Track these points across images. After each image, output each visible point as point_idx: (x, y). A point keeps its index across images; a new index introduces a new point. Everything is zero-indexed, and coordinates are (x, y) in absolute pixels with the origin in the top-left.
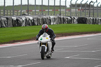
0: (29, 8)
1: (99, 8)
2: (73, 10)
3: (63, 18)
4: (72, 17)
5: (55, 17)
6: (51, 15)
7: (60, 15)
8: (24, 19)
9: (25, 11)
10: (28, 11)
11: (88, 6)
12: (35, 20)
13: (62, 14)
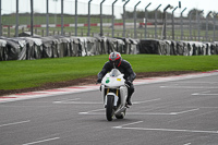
0: (33, 20)
1: (184, 21)
2: (129, 24)
3: (108, 42)
4: (127, 40)
5: (90, 39)
6: (82, 36)
7: (101, 35)
8: (22, 43)
9: (25, 26)
10: (31, 28)
11: (161, 17)
12: (47, 46)
13: (105, 34)
